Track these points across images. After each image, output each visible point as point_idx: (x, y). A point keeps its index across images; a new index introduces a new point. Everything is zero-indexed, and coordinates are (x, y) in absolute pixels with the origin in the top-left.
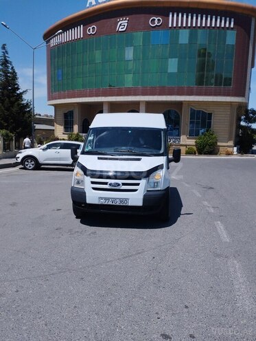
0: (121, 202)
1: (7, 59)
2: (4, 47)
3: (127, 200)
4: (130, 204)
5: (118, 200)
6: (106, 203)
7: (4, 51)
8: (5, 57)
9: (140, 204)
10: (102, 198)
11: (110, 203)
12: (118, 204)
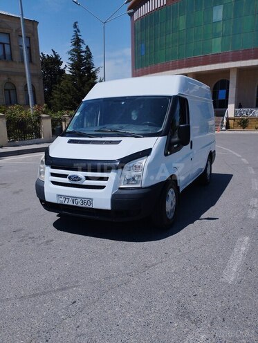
0: (83, 202)
1: (80, 37)
2: (75, 26)
3: (90, 200)
4: (95, 206)
5: (79, 200)
6: (66, 203)
7: (76, 29)
8: (77, 35)
9: (108, 206)
10: (61, 196)
11: (71, 203)
12: (79, 205)
